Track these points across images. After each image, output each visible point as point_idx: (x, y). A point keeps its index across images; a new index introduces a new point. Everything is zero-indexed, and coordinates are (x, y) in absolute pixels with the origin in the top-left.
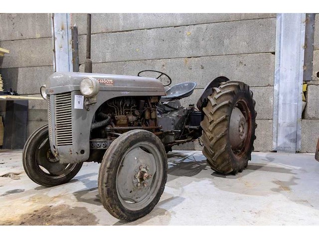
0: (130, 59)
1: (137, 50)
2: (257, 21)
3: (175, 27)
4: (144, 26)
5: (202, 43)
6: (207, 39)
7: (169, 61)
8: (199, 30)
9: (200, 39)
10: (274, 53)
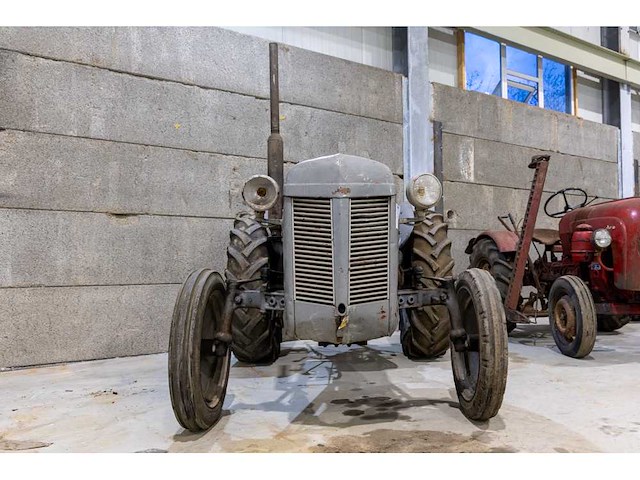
0: (157, 142)
1: (177, 126)
2: (381, 123)
3: (257, 98)
4: (192, 78)
5: (305, 139)
6: (312, 135)
7: (247, 163)
8: (300, 116)
9: (302, 132)
10: (402, 177)
